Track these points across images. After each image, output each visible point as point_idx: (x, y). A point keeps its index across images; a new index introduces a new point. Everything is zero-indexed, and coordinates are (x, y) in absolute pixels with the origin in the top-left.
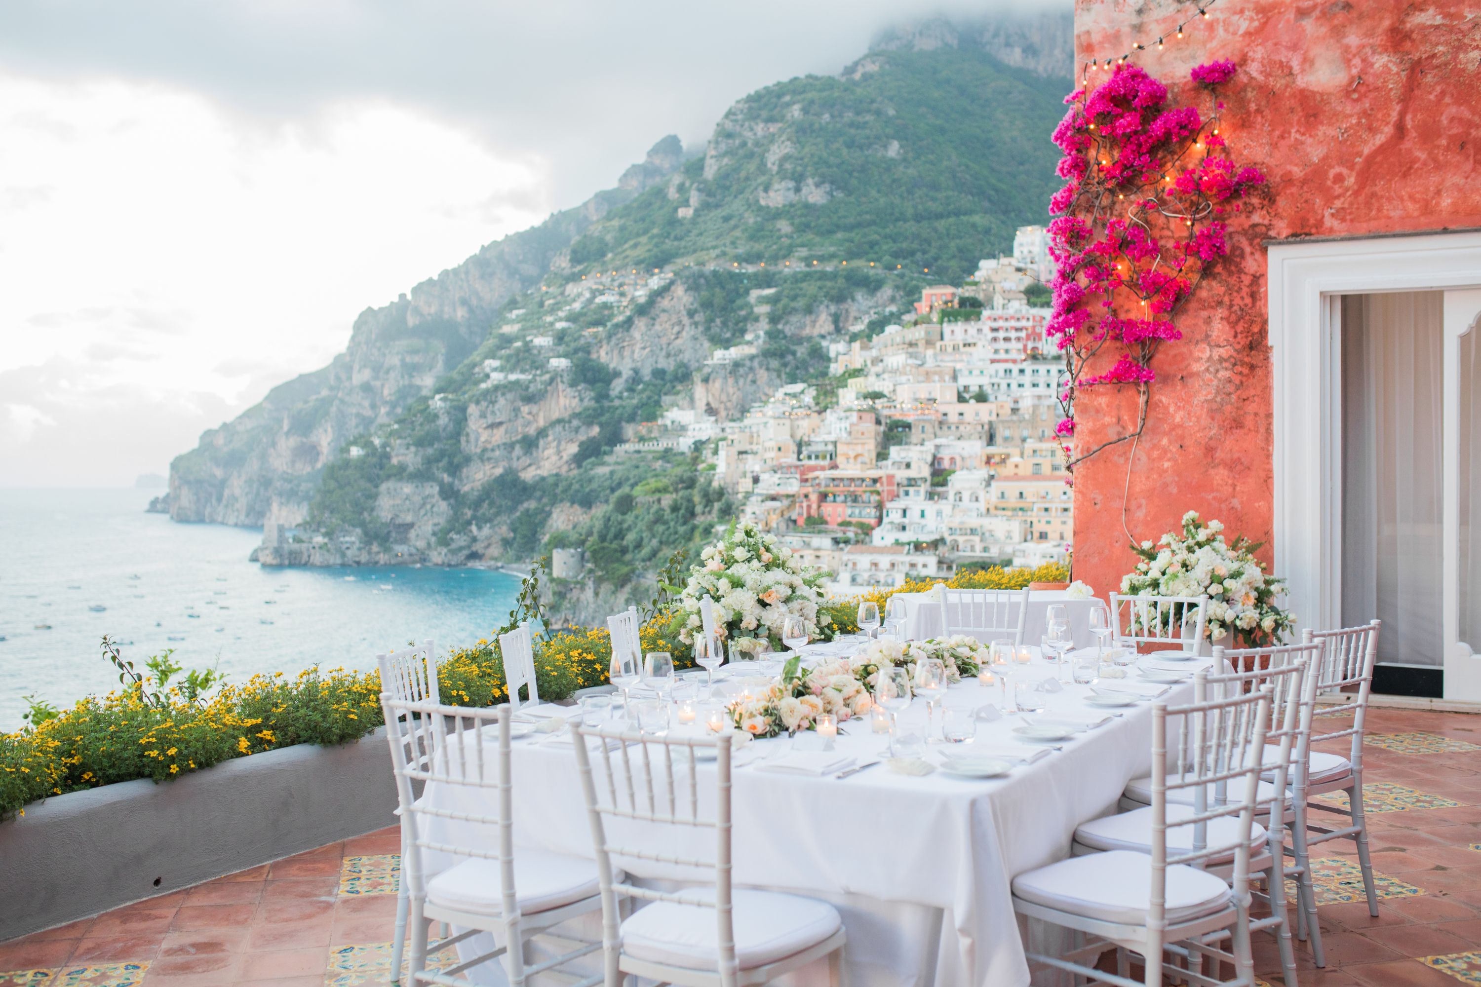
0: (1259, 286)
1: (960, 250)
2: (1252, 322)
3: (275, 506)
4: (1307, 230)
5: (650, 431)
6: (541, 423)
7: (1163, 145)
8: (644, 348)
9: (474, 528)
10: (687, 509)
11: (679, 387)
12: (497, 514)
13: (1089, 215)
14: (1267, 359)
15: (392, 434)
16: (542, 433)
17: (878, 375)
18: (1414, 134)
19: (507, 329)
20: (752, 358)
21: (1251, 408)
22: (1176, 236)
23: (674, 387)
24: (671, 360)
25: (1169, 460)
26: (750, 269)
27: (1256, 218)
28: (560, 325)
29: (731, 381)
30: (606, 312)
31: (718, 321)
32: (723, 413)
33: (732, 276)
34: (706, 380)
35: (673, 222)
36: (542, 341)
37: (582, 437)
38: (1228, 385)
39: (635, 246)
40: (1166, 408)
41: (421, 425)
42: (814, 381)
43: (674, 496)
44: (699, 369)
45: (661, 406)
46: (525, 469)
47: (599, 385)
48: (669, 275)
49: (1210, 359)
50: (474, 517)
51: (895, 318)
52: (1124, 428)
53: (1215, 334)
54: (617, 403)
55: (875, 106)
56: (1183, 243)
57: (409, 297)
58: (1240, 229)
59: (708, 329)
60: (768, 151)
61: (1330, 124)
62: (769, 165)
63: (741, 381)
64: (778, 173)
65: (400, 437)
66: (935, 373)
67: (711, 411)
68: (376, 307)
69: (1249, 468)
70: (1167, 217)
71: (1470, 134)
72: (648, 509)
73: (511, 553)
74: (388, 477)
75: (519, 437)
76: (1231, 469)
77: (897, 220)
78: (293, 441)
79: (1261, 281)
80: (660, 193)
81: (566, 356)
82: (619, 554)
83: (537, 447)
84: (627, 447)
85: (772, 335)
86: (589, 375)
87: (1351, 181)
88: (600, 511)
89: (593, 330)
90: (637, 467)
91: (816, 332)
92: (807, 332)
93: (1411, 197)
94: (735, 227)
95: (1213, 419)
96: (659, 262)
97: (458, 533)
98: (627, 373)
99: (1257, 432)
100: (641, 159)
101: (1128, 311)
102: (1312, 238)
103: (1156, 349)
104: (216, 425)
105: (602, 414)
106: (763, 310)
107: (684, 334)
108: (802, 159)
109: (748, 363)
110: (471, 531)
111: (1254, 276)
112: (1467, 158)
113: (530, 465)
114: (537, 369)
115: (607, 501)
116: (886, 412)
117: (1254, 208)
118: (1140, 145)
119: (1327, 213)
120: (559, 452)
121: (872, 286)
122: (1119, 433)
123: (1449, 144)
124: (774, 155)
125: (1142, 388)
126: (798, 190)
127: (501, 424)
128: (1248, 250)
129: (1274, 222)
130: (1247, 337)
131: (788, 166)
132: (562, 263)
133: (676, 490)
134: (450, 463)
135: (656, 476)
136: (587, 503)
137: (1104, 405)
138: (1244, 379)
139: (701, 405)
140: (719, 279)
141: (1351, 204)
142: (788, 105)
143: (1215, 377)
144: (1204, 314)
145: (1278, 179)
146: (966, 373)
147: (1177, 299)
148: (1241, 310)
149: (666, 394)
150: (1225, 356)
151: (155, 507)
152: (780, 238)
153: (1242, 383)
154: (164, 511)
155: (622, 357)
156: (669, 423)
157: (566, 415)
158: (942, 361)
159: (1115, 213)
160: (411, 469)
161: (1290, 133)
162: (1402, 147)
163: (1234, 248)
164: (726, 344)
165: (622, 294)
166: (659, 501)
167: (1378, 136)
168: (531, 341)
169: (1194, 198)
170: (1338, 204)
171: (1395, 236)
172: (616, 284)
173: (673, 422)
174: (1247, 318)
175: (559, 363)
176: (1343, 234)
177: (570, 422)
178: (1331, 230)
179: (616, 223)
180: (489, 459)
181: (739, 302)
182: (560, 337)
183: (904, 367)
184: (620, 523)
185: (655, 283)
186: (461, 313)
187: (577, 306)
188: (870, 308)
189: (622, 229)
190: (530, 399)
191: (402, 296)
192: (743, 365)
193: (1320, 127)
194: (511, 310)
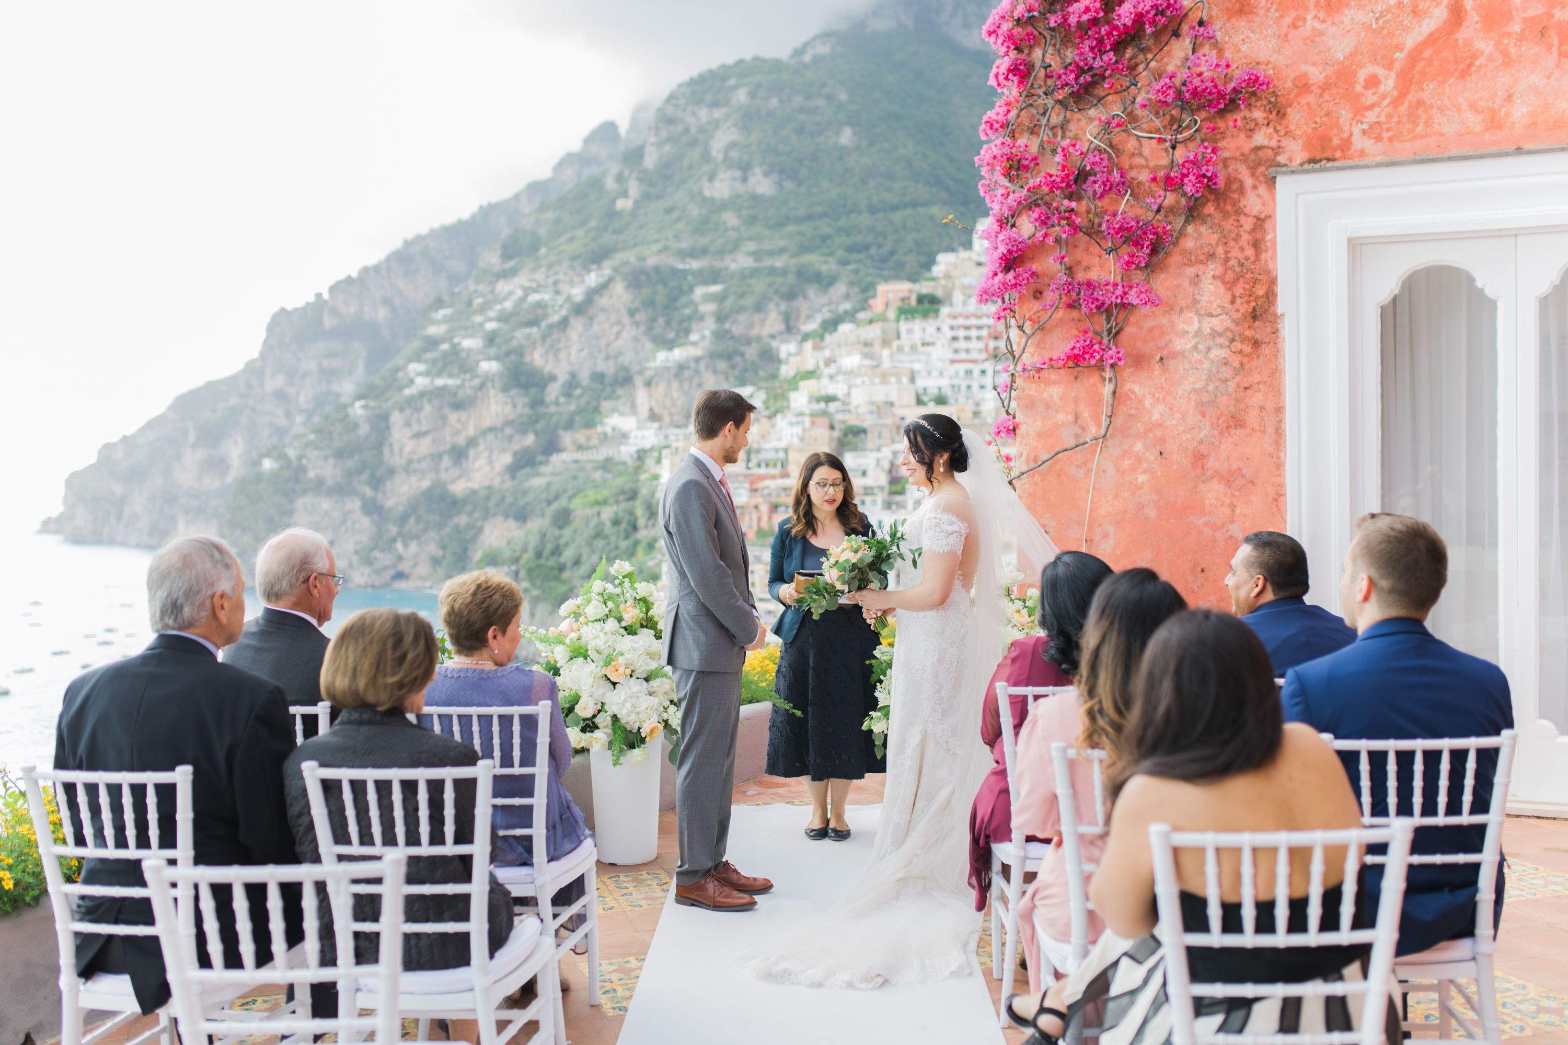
0: (1264, 231)
1: (917, 244)
2: (1256, 281)
3: (181, 525)
4: (1328, 154)
5: (589, 439)
6: (471, 431)
7: (1133, 39)
8: (581, 350)
9: (399, 546)
10: (629, 522)
11: (620, 392)
12: (425, 530)
13: (1034, 138)
14: (1275, 332)
15: (308, 445)
16: (472, 442)
17: (831, 377)
18: (1476, 18)
19: (432, 331)
20: (697, 360)
21: (1256, 399)
22: (1152, 164)
23: (614, 392)
24: (611, 363)
25: (1144, 472)
26: (695, 264)
27: (1260, 138)
28: (490, 326)
29: (675, 385)
30: (540, 312)
31: (661, 321)
32: (667, 419)
33: (674, 272)
34: (648, 384)
35: (612, 215)
36: (469, 343)
37: (516, 446)
38: (1223, 369)
39: (571, 240)
40: (1141, 401)
41: (340, 434)
42: (764, 384)
43: (615, 508)
44: (641, 372)
45: (600, 412)
46: (454, 481)
47: (533, 390)
48: (607, 270)
49: (1199, 333)
50: (400, 534)
51: (850, 316)
52: (1083, 429)
53: (1205, 298)
54: (553, 409)
55: (826, 90)
56: (1161, 174)
57: (326, 296)
58: (1238, 154)
59: (650, 329)
60: (712, 137)
61: (1360, 7)
62: (714, 153)
63: (686, 385)
64: (724, 160)
65: (317, 448)
66: (892, 374)
67: (654, 416)
68: (289, 308)
69: (1253, 483)
70: (1138, 137)
71: (1552, 16)
72: (587, 524)
73: (441, 572)
74: (305, 492)
75: (448, 447)
76: (1228, 483)
77: (851, 212)
78: (200, 454)
79: (1268, 225)
80: (596, 183)
81: (497, 358)
82: (556, 572)
83: (467, 456)
84: (565, 456)
85: (719, 335)
86: (523, 379)
87: (1389, 84)
88: (536, 525)
89: (527, 331)
90: (575, 478)
91: (767, 330)
92: (755, 331)
93: (1473, 106)
94: (679, 219)
95: (1203, 415)
96: (596, 258)
97: (383, 551)
98: (563, 377)
99: (1264, 432)
100: (576, 146)
101: (1087, 269)
102: (1337, 164)
103: (1127, 320)
104: (115, 438)
105: (536, 422)
106: (708, 308)
107: (625, 335)
108: (748, 146)
109: (693, 365)
110: (396, 549)
111: (1258, 219)
112: (1550, 48)
113: (460, 477)
114: (465, 372)
115: (543, 515)
116: (840, 417)
117: (1257, 124)
118: (1100, 42)
119: (1357, 130)
120: (490, 463)
121: (825, 282)
122: (1077, 436)
123: (1523, 30)
124: (720, 141)
125: (1108, 374)
126: (745, 180)
127: (426, 433)
128: (1249, 182)
129: (1285, 143)
130: (1248, 302)
131: (734, 154)
132: (492, 258)
133: (617, 502)
134: (373, 476)
135: (596, 487)
136: (522, 517)
137: (1056, 398)
138: (1245, 360)
139: (644, 410)
140: (660, 276)
141: (1389, 116)
142: (734, 89)
143: (1206, 357)
144: (1190, 271)
145: (1289, 84)
146: (924, 374)
147: (1154, 251)
148: (1241, 265)
149: (606, 399)
150: (1219, 328)
151: (47, 527)
152: (726, 231)
153: (1242, 365)
154: (57, 532)
155: (557, 359)
156: (609, 430)
157: (498, 423)
158: (899, 361)
159: (1068, 134)
160: (330, 482)
161: (1304, 20)
162: (1457, 36)
163: (1229, 181)
164: (670, 345)
165: (557, 292)
166: (599, 514)
167: (1426, 22)
168: (459, 344)
169: (1174, 112)
170: (1371, 117)
171: (1450, 159)
172: (550, 281)
173: (614, 429)
174: (1249, 276)
175: (489, 366)
176: (1379, 159)
177: (502, 430)
178: (1362, 153)
179: (550, 215)
180: (415, 471)
181: (683, 300)
182: (491, 339)
183: (860, 367)
184: (557, 538)
185: (593, 279)
186: (382, 314)
187: (508, 305)
188: (823, 305)
189: (557, 221)
190: (458, 406)
191: (319, 296)
192: (688, 368)
193: (1347, 12)
194: (437, 310)
